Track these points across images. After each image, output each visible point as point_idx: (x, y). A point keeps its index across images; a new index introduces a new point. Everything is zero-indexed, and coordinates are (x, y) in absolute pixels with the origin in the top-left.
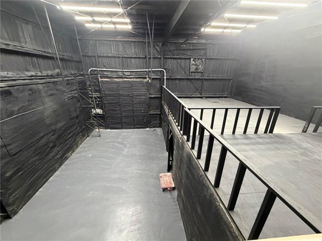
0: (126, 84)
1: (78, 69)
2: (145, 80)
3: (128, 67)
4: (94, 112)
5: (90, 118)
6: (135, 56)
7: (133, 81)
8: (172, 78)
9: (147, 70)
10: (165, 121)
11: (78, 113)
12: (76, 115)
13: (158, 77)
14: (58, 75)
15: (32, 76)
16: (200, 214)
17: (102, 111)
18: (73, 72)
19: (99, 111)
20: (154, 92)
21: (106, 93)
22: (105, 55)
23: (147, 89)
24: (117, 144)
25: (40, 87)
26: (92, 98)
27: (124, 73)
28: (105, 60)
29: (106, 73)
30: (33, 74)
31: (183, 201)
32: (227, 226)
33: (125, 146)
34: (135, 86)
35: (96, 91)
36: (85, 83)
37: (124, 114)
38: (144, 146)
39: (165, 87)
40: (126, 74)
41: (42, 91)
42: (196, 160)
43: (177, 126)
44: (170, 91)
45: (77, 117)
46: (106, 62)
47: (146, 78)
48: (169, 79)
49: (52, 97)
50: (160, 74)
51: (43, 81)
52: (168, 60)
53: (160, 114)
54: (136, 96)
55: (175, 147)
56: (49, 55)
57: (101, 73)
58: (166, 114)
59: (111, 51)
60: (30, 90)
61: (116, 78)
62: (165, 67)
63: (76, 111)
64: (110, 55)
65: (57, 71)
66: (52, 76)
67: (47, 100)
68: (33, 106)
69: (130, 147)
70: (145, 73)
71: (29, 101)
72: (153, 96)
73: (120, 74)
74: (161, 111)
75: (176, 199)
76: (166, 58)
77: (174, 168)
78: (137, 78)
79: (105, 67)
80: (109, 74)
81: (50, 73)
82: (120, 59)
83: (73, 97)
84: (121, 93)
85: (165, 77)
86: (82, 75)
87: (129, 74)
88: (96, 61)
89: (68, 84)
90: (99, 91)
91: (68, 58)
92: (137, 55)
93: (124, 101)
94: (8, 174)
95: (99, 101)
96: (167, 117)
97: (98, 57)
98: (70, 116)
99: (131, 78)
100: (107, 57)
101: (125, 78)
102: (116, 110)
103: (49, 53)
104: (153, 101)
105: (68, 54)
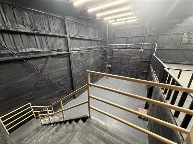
0: (127, 52)
1: (105, 45)
2: (140, 50)
3: (130, 42)
4: (108, 66)
5: (105, 69)
6: (136, 36)
7: (131, 51)
8: (162, 48)
9: (142, 44)
10: (150, 77)
11: (101, 65)
12: (100, 66)
13: (150, 48)
14: (97, 48)
15: (89, 48)
16: (161, 133)
17: (111, 66)
18: (102, 46)
19: (110, 66)
20: (145, 58)
21: (115, 57)
22: (118, 37)
23: (140, 56)
24: (115, 84)
25: (91, 52)
26: (108, 59)
27: (127, 46)
28: (118, 39)
29: (117, 46)
30: (89, 47)
31: (151, 127)
32: (176, 137)
33: (120, 86)
34: (133, 54)
35: (111, 55)
36: (106, 51)
37: (122, 69)
38: (131, 90)
39: (154, 55)
40: (128, 46)
41: (91, 54)
42: (165, 100)
43: (157, 80)
44: (157, 57)
45: (100, 67)
46: (118, 40)
47: (140, 49)
48: (159, 49)
49: (94, 57)
50: (152, 46)
51: (92, 50)
52: (161, 36)
53: (147, 73)
54: (132, 59)
55: (153, 94)
56: (95, 39)
57: (115, 46)
58: (151, 73)
59: (122, 34)
60: (88, 53)
61: (122, 49)
62: (157, 41)
63: (100, 64)
64: (121, 36)
65: (97, 46)
66: (95, 48)
67: (92, 58)
68: (88, 60)
69: (122, 88)
70: (141, 46)
71: (87, 58)
72: (143, 60)
73: (125, 46)
74: (148, 71)
75: (147, 126)
76: (159, 35)
77: (150, 107)
78: (134, 49)
79: (117, 43)
80: (119, 47)
81: (94, 47)
82: (126, 39)
83: (100, 58)
84: (123, 57)
85: (156, 48)
86: (106, 48)
87: (130, 46)
88: (113, 40)
89: (100, 52)
90: (112, 56)
91: (102, 40)
92: (137, 35)
93: (124, 62)
94: (77, 83)
95: (111, 61)
96: (151, 75)
97: (115, 38)
98: (98, 66)
99: (130, 49)
100: (119, 38)
101: (127, 49)
102: (118, 66)
103: (96, 38)
104: (143, 63)
105: (102, 38)
